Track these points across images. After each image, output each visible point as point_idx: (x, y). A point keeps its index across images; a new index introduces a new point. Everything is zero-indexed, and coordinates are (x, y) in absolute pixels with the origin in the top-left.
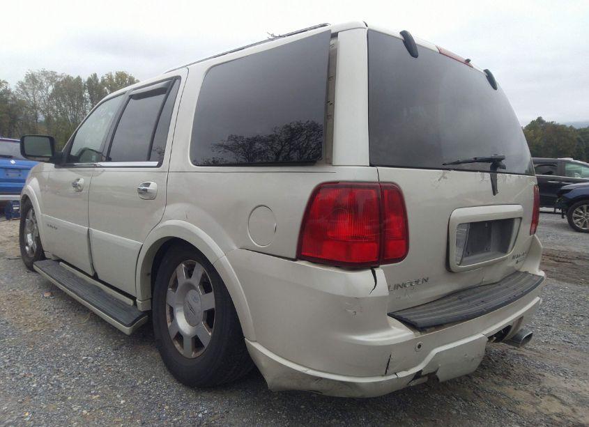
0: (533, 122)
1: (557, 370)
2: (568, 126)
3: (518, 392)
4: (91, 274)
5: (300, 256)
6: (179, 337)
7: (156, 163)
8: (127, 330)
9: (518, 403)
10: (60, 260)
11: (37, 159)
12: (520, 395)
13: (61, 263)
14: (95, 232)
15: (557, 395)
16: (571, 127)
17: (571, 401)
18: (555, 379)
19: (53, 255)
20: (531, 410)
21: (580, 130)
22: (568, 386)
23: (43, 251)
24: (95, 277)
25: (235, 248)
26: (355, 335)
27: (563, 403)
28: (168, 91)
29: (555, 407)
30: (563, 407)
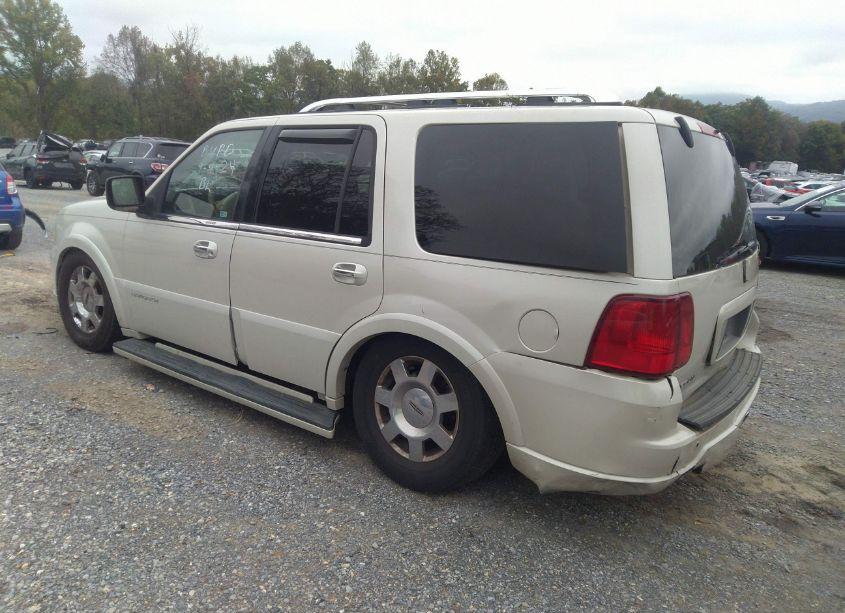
0: (649, 94)
1: (766, 448)
2: (694, 101)
3: (738, 474)
4: (235, 363)
5: (589, 364)
6: (401, 439)
7: (358, 240)
8: (329, 434)
9: (743, 484)
10: (153, 340)
11: (125, 208)
12: (741, 476)
13: (158, 345)
14: (245, 313)
15: (775, 473)
16: (698, 103)
17: (787, 478)
18: (766, 457)
19: (140, 333)
20: (757, 491)
21: (708, 107)
22: (780, 463)
23: (120, 327)
24: (242, 367)
25: (499, 351)
26: (651, 440)
27: (783, 482)
28: (355, 142)
29: (777, 487)
30: (784, 485)
